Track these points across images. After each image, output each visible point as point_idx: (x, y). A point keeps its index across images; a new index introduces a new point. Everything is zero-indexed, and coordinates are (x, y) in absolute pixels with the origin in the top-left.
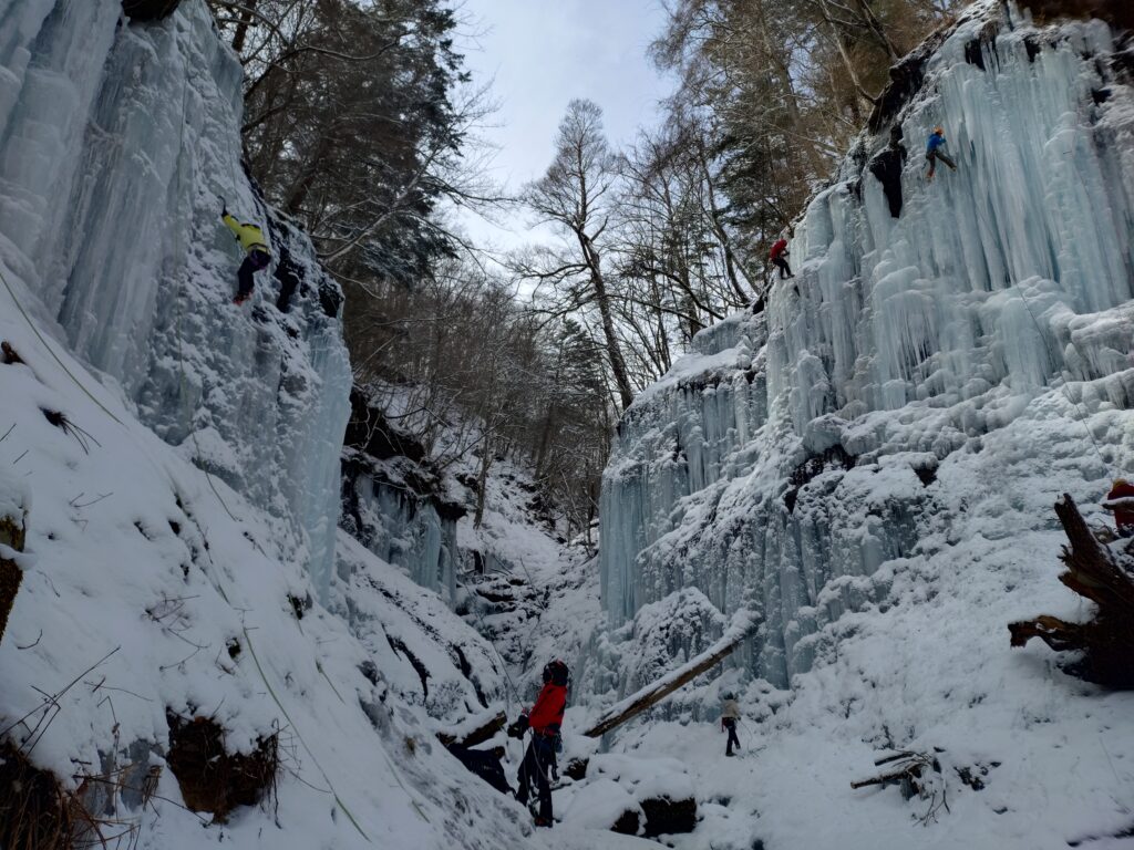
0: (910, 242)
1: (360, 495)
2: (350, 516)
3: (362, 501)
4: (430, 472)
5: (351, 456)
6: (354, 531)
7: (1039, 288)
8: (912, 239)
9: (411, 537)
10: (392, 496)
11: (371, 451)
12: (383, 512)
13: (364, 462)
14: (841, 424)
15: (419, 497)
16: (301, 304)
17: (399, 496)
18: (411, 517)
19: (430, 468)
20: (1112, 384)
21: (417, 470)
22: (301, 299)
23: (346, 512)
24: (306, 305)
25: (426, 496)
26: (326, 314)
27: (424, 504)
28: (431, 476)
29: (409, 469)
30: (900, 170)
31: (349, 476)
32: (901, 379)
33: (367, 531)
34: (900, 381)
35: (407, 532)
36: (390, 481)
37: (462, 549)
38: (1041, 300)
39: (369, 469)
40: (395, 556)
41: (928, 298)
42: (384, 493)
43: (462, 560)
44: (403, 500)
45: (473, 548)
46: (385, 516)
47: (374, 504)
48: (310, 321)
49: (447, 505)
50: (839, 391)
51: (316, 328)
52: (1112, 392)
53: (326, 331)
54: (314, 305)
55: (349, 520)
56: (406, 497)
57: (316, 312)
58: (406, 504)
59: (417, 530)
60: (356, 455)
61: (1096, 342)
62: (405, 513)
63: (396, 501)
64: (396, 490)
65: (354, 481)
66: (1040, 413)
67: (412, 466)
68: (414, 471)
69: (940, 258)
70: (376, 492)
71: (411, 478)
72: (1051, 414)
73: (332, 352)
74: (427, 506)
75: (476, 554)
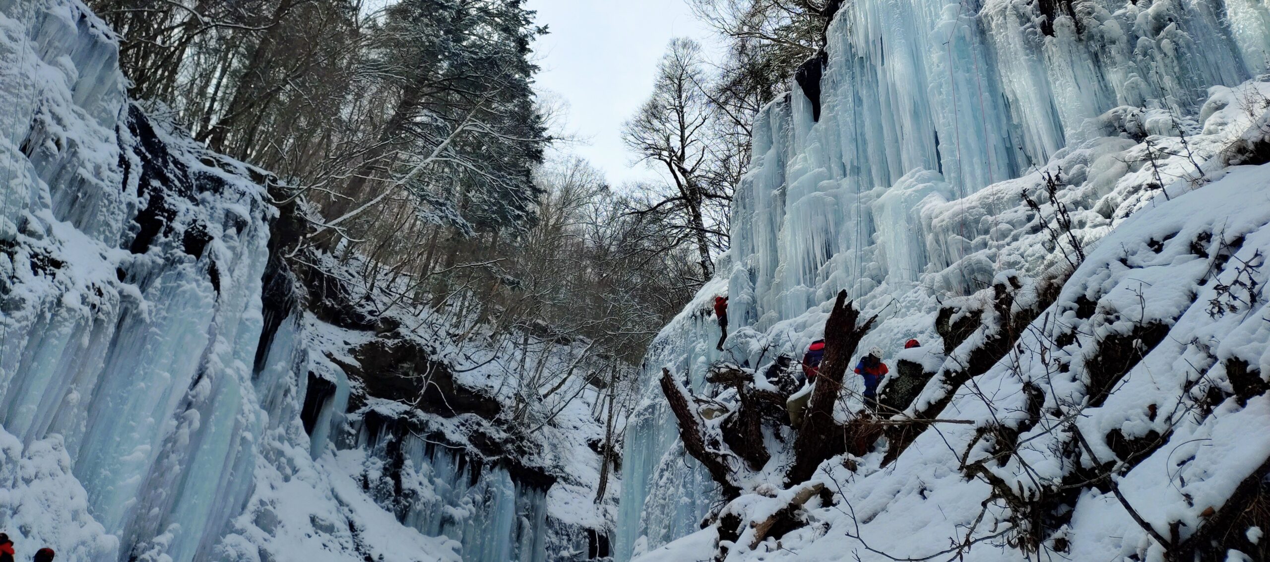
0: (822, 145)
1: (408, 456)
2: (388, 479)
3: (408, 462)
4: (505, 431)
5: (399, 414)
6: (390, 495)
7: (917, 180)
8: (824, 141)
9: (471, 506)
10: (449, 458)
11: (422, 406)
12: (438, 475)
13: (415, 420)
14: (751, 337)
15: (486, 459)
16: (161, 244)
17: (458, 458)
18: (474, 481)
19: (505, 427)
20: (952, 272)
21: (487, 427)
22: (163, 239)
23: (385, 475)
24: (167, 246)
25: (496, 458)
26: (185, 252)
27: (492, 469)
28: (504, 435)
29: (475, 427)
30: (820, 75)
31: (395, 435)
32: (803, 285)
33: (406, 496)
34: (802, 287)
35: (466, 499)
36: (448, 442)
37: (571, 526)
38: (916, 191)
39: (420, 427)
40: (447, 527)
41: (830, 199)
42: (439, 455)
43: (569, 540)
44: (462, 463)
45: (587, 526)
46: (439, 481)
47: (426, 466)
48: (167, 259)
49: (530, 470)
50: (759, 302)
51: (172, 265)
52: (955, 283)
53: (180, 267)
54: (174, 244)
55: (386, 483)
56: (467, 459)
57: (175, 250)
58: (468, 467)
59: (479, 498)
60: (406, 412)
61: (946, 230)
62: (465, 478)
63: (454, 463)
64: (456, 451)
65: (400, 440)
66: (903, 310)
67: (479, 424)
68: (481, 430)
69: (847, 159)
70: (429, 451)
71: (478, 439)
72: (912, 310)
73: (182, 286)
74: (496, 470)
75: (591, 532)
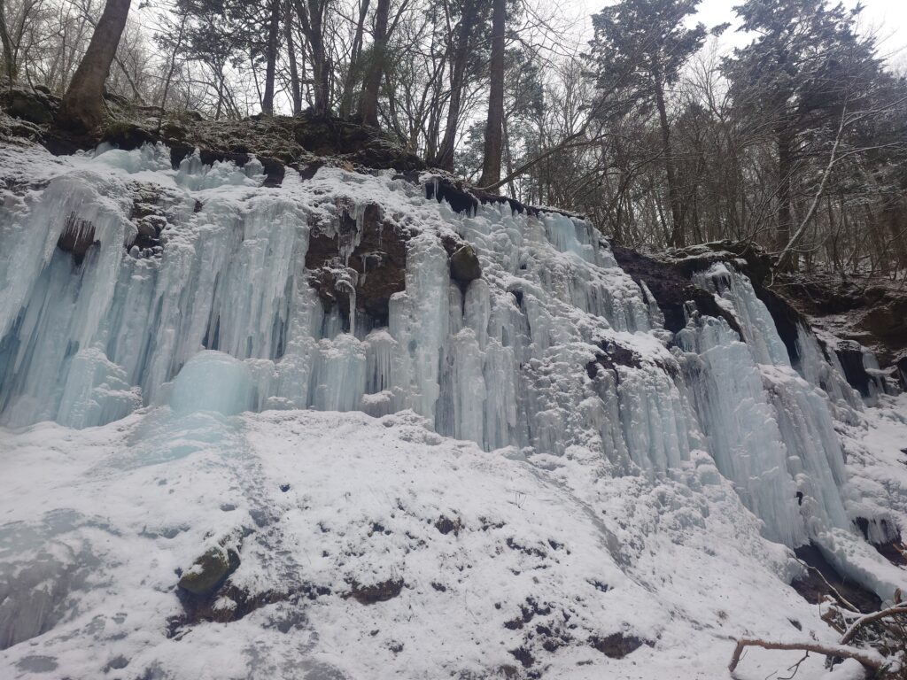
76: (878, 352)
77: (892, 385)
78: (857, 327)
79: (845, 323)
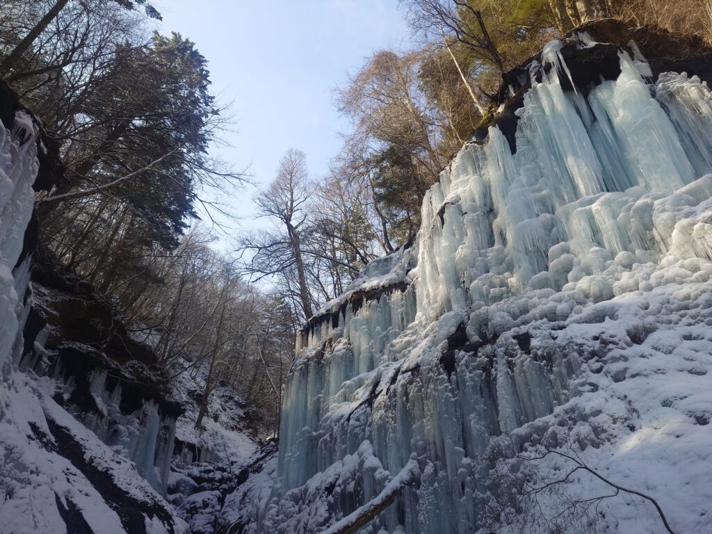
4: (158, 375)
21: (147, 371)
27: (149, 399)
28: (159, 378)
29: (140, 370)
49: (169, 403)
60: (94, 353)
67: (144, 369)
74: (151, 402)
76: (53, 332)
77: (44, 365)
78: (52, 305)
79: (46, 295)
